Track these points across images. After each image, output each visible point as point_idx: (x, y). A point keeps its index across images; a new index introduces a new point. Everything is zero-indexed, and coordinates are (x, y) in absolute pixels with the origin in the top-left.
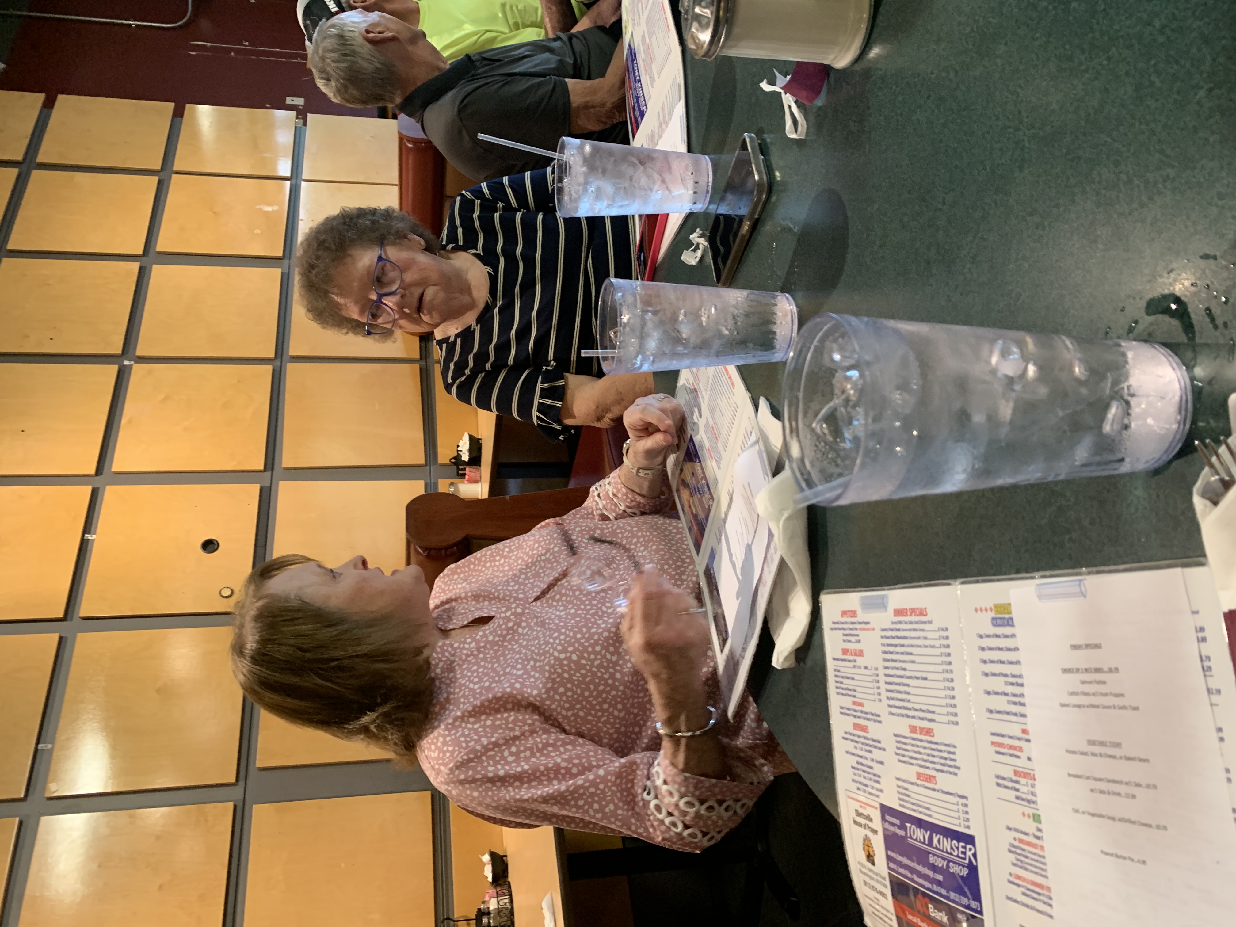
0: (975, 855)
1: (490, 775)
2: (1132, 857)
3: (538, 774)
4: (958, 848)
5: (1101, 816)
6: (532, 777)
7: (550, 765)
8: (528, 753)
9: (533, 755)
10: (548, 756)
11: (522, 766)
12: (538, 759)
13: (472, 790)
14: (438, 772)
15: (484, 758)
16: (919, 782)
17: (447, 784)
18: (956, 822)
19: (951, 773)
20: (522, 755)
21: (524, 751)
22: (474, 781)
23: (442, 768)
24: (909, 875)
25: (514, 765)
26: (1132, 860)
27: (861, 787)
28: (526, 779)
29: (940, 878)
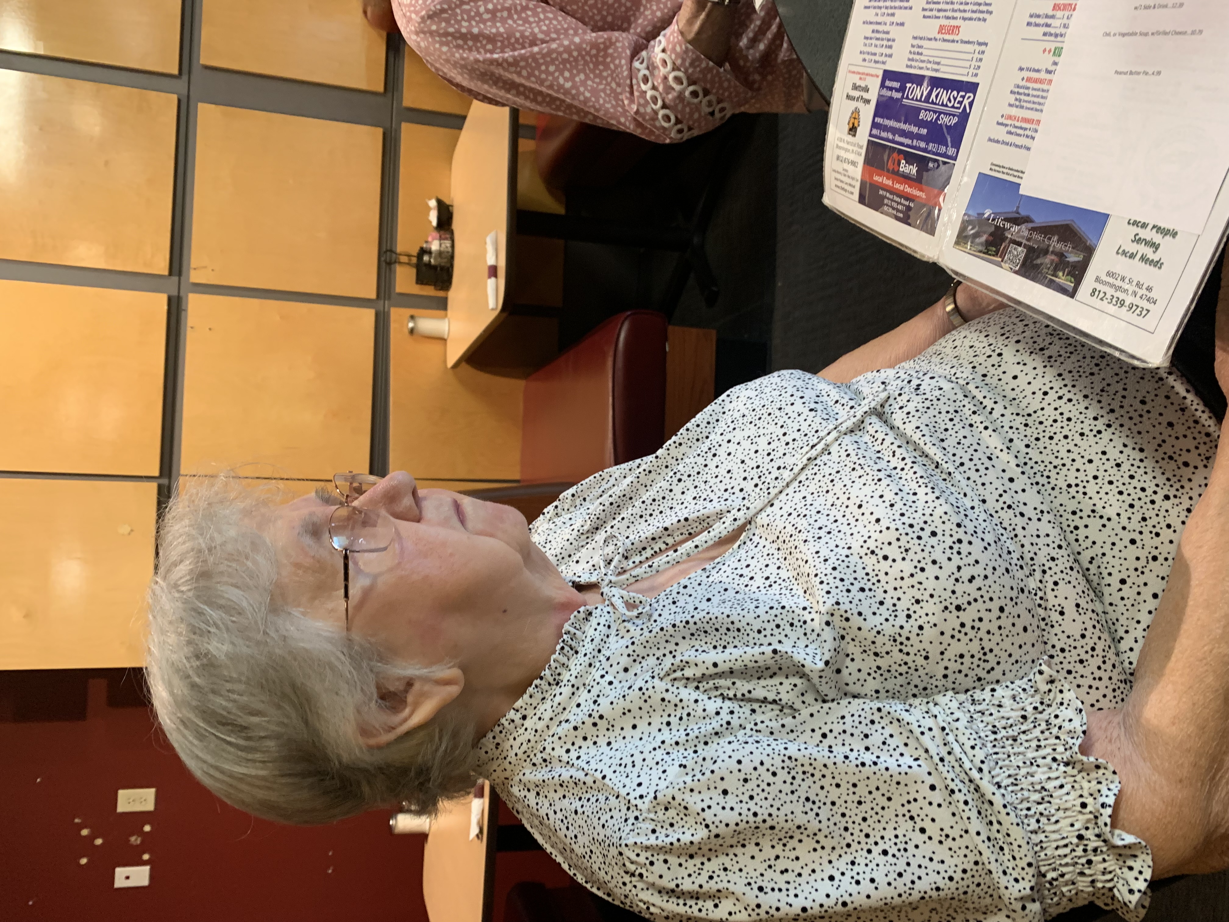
0: (971, 104)
1: (464, 30)
2: (1147, 70)
3: (513, 40)
4: (955, 99)
5: (1134, 34)
6: (506, 42)
7: (527, 34)
8: (505, 14)
9: (510, 16)
10: (526, 21)
11: (497, 28)
12: (515, 22)
13: (442, 44)
14: (409, 20)
15: (458, 11)
16: (940, 36)
17: (417, 33)
18: (965, 71)
19: (979, 19)
20: (499, 14)
21: (501, 11)
22: (446, 34)
23: (413, 16)
24: (890, 136)
25: (489, 24)
26: (1146, 73)
27: (867, 57)
28: (499, 44)
29: (924, 131)
